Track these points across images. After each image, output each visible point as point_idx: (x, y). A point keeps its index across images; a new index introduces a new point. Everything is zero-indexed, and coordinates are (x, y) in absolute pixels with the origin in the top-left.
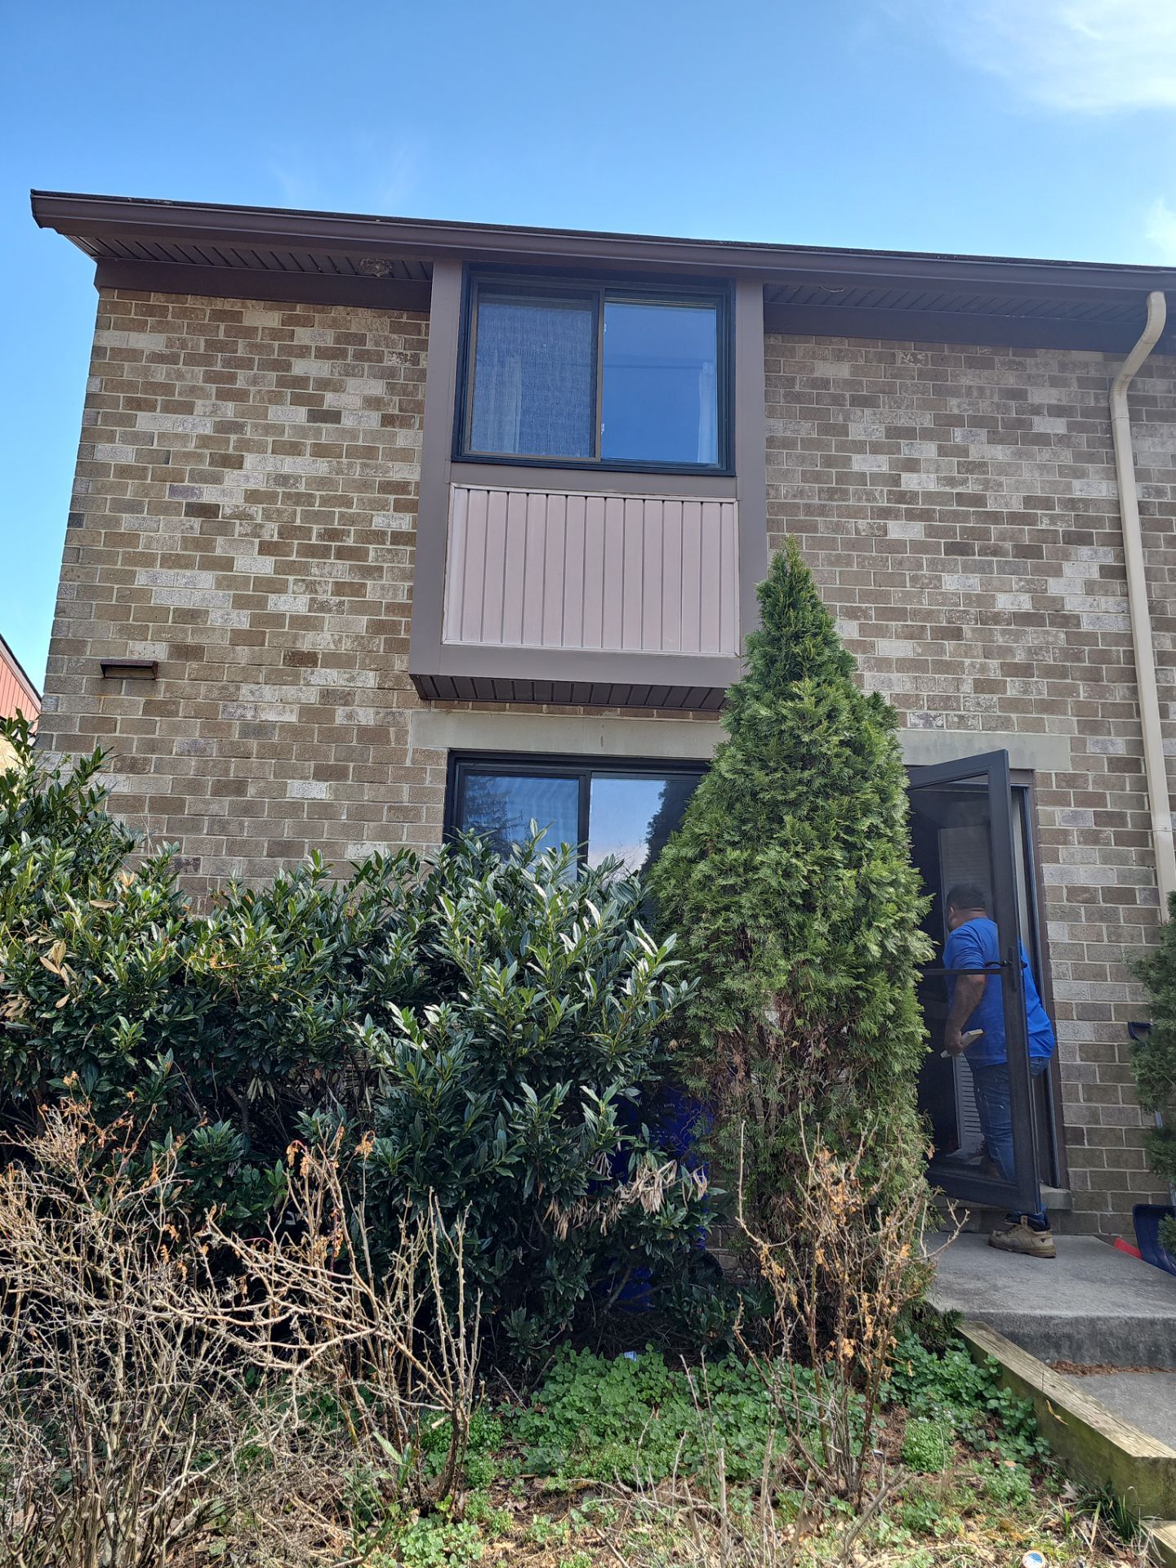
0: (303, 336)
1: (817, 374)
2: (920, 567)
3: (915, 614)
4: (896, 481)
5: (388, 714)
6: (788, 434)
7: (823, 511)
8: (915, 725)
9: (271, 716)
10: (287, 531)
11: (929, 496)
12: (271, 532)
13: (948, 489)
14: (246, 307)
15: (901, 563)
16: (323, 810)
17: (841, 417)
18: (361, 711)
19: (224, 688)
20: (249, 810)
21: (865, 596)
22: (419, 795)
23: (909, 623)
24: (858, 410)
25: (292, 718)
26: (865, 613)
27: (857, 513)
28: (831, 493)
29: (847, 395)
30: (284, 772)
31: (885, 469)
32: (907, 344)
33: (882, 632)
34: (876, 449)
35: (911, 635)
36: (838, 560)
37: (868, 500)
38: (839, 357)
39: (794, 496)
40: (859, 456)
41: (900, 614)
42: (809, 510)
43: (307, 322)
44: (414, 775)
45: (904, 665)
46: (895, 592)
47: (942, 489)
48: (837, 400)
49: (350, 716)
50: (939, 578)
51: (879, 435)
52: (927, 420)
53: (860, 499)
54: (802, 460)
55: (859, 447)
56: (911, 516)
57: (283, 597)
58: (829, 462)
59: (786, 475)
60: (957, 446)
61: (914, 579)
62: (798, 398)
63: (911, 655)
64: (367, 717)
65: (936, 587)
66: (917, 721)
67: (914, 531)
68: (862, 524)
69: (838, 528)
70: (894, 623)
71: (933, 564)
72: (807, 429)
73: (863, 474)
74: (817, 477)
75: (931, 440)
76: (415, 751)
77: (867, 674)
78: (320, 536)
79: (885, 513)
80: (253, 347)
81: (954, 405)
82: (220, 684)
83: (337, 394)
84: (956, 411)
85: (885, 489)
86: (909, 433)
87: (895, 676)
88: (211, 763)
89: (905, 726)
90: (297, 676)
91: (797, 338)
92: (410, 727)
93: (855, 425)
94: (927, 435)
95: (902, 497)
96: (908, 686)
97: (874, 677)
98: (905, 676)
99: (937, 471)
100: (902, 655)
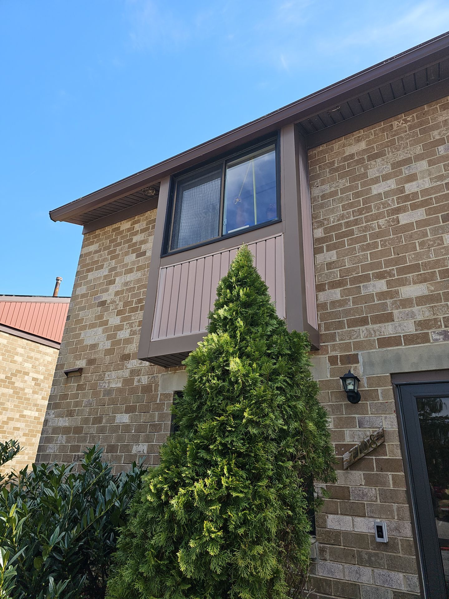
0: (137, 227)
1: (347, 154)
2: (426, 235)
3: (425, 265)
4: (402, 190)
5: (152, 377)
6: (333, 189)
7: (356, 222)
8: (436, 340)
9: (113, 385)
10: (126, 304)
11: (425, 192)
12: (120, 306)
13: (439, 183)
14: (121, 224)
15: (411, 237)
16: (127, 428)
17: (362, 169)
18: (143, 378)
19: (100, 375)
20: (102, 430)
21: (388, 263)
22: (161, 417)
23: (422, 272)
24: (373, 162)
25: (120, 385)
26: (390, 274)
27: (377, 217)
28: (360, 212)
29: (365, 157)
30: (116, 411)
31: (393, 186)
32: (399, 116)
33: (403, 283)
34: (386, 178)
35: (423, 280)
36: (369, 247)
37: (383, 208)
38: (358, 140)
39: (339, 220)
40: (375, 186)
41: (416, 268)
42: (348, 224)
43: (138, 222)
44: (159, 407)
45: (421, 300)
46: (410, 255)
47: (435, 184)
48: (360, 161)
49: (139, 381)
50: (441, 239)
51: (388, 169)
52: (419, 149)
53: (378, 209)
54: (342, 199)
55: (376, 181)
56: (414, 207)
57: (122, 332)
58: (357, 195)
59: (332, 211)
60: (442, 156)
61: (422, 244)
62: (337, 170)
63: (426, 293)
64: (145, 380)
65: (439, 245)
66: (438, 337)
67: (420, 214)
68: (382, 222)
69: (366, 229)
70: (410, 275)
71: (435, 231)
72: (344, 183)
73: (380, 194)
74: (351, 205)
75: (423, 159)
76: (161, 394)
77: (396, 312)
78: (136, 303)
79: (398, 211)
80: (122, 238)
81: (436, 135)
82: (99, 374)
83: (145, 245)
84: (438, 137)
85: (395, 198)
86: (407, 161)
87: (416, 309)
88: (93, 409)
89: (429, 342)
90: (123, 365)
91: (334, 141)
92: (160, 383)
93: (371, 170)
94: (419, 158)
95: (407, 198)
96: (427, 314)
97: (400, 312)
98: (424, 308)
99: (429, 175)
100: (420, 294)
